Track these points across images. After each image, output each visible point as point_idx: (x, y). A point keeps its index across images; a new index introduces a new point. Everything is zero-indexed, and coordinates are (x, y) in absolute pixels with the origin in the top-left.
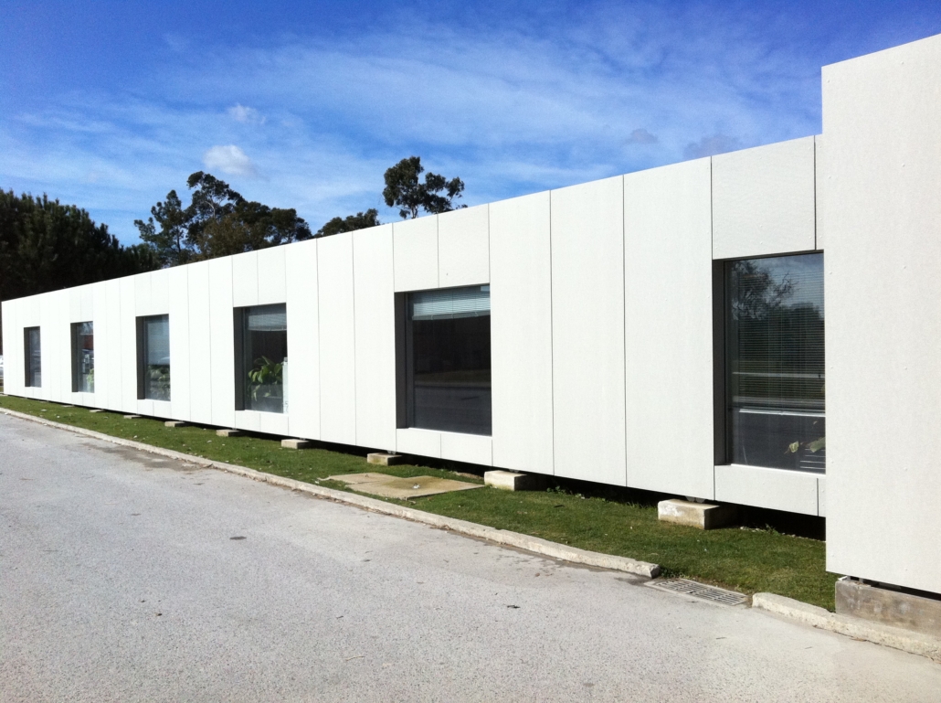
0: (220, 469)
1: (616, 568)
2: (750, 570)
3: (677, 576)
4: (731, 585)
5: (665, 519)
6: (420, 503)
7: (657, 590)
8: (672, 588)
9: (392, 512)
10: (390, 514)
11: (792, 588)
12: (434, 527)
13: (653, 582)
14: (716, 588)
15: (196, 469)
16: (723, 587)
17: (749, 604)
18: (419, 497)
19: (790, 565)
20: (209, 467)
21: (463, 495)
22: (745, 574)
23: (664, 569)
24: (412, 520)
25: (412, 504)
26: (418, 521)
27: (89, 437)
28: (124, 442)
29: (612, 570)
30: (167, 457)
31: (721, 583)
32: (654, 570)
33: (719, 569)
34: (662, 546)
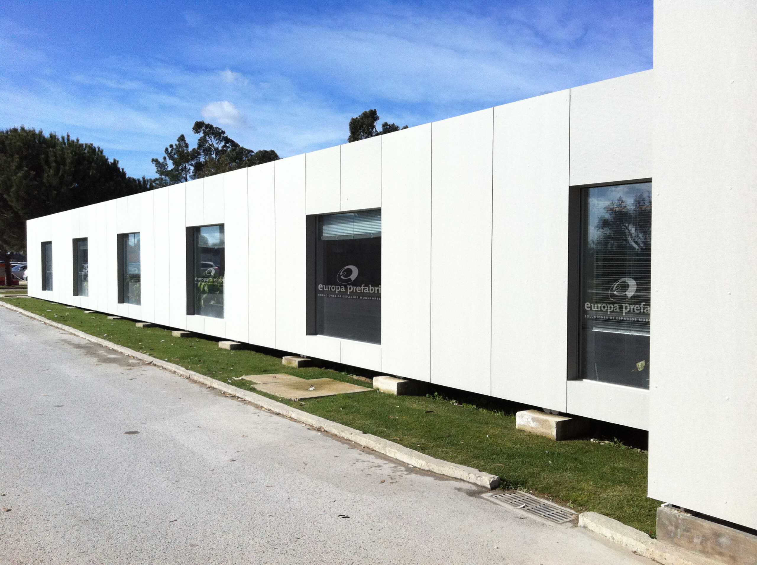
0: (158, 366)
1: (459, 477)
2: (585, 486)
3: (516, 488)
4: (563, 501)
5: (522, 428)
6: (308, 404)
7: (491, 502)
8: (506, 501)
9: (281, 412)
10: (278, 414)
11: (622, 508)
12: (312, 428)
13: (490, 494)
14: (550, 503)
15: (138, 364)
16: (557, 502)
17: (575, 522)
18: (310, 398)
19: (626, 483)
20: (150, 363)
21: (349, 397)
22: (580, 490)
23: (504, 481)
24: (295, 421)
25: (301, 405)
26: (299, 422)
27: (71, 334)
28: (94, 339)
29: (456, 479)
30: (121, 353)
31: (555, 498)
32: (492, 482)
33: (556, 483)
34: (510, 457)
